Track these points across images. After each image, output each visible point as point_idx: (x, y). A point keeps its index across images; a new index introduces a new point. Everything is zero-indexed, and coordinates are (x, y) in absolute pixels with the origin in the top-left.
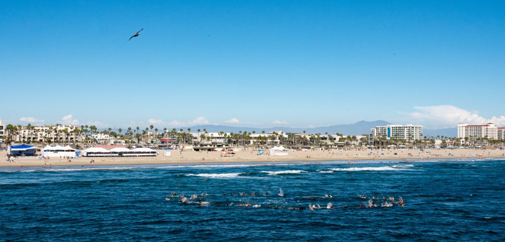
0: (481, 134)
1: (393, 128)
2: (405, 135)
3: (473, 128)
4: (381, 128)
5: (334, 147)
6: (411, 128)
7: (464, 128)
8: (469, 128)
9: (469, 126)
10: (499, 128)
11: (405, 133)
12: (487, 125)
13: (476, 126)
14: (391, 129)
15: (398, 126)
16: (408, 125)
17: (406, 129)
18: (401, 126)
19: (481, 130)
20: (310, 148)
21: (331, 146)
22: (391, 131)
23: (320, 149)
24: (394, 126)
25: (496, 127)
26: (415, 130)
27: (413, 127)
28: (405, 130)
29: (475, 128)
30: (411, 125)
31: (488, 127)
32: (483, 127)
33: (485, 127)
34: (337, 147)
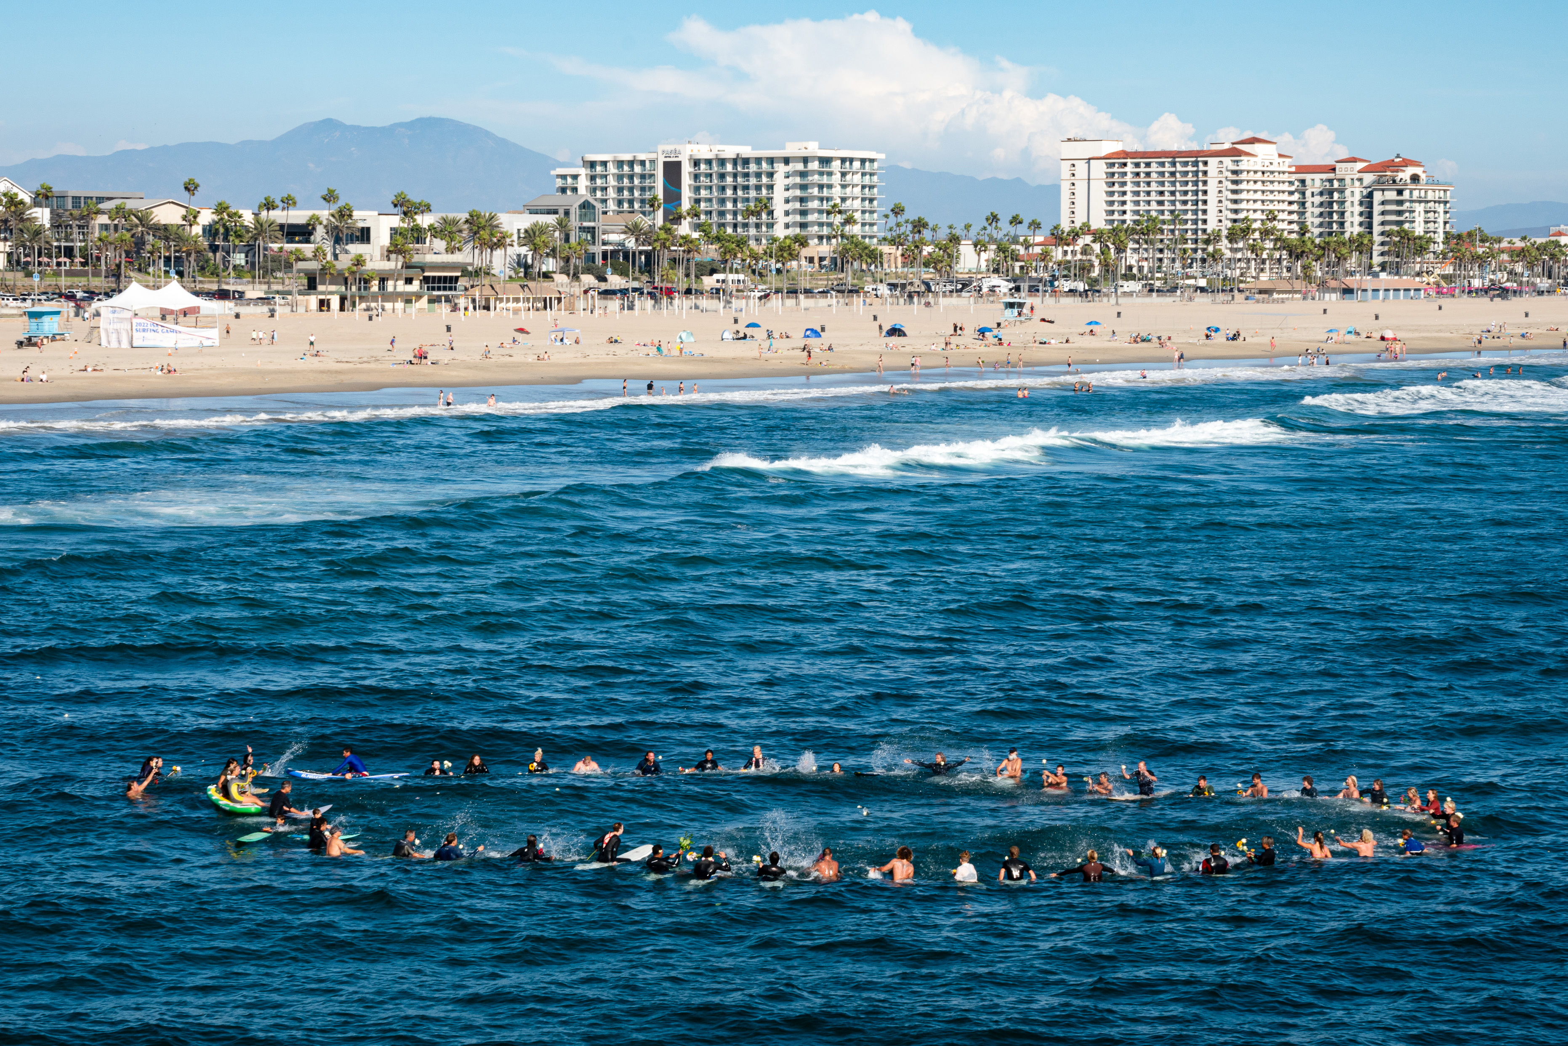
0: (1200, 202)
1: (696, 163)
2: (779, 213)
3: (1154, 167)
4: (620, 164)
5: (401, 286)
6: (814, 166)
7: (1100, 169)
8: (1130, 168)
9: (1126, 154)
10: (1301, 169)
11: (779, 195)
12: (1234, 153)
13: (1173, 156)
14: (687, 169)
15: (730, 151)
16: (792, 149)
17: (781, 169)
18: (746, 151)
19: (1200, 179)
20: (241, 294)
21: (383, 280)
22: (686, 181)
23: (313, 301)
24: (704, 152)
25: (1285, 165)
26: (836, 179)
27: (825, 161)
28: (780, 181)
29: (1168, 168)
30: (814, 149)
31: (1245, 164)
32: (1213, 162)
33: (1227, 161)
34: (415, 286)
